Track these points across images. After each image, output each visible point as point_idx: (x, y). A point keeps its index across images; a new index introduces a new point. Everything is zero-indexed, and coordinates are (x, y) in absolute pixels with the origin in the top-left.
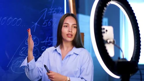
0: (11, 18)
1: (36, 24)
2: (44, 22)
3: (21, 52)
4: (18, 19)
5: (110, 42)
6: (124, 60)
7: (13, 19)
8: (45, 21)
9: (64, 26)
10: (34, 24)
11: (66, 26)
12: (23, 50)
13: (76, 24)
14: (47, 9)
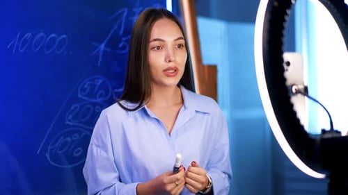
0: (42, 34)
1: (102, 46)
2: (120, 42)
3: (69, 115)
4: (59, 36)
5: (298, 92)
6: (335, 135)
7: (47, 37)
8: (124, 39)
9: (153, 49)
10: (96, 47)
11: (158, 48)
12: (73, 111)
14: (126, 10)
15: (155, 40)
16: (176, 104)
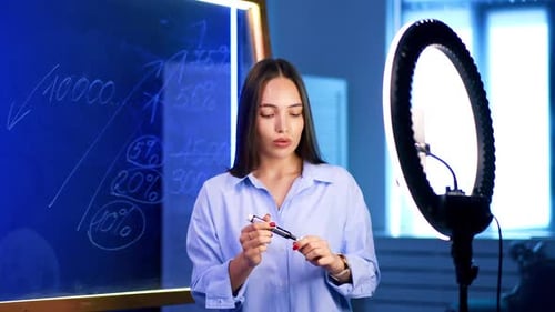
0: (85, 79)
1: (156, 98)
2: (178, 93)
3: (115, 184)
4: (105, 82)
6: (460, 194)
7: (90, 84)
8: (183, 90)
10: (149, 99)
14: (185, 52)
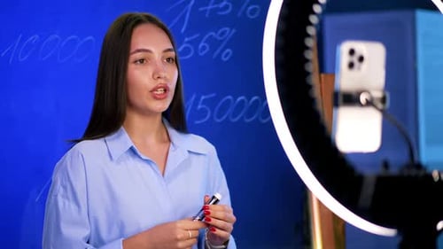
5: (370, 103)
8: (187, 39)
9: (135, 62)
11: (142, 61)
13: (171, 47)
15: (139, 51)
16: (164, 142)
